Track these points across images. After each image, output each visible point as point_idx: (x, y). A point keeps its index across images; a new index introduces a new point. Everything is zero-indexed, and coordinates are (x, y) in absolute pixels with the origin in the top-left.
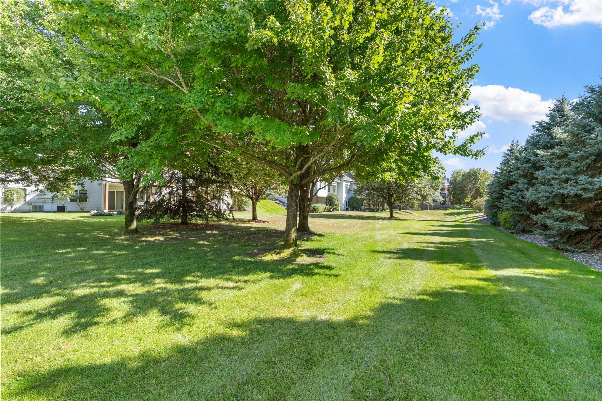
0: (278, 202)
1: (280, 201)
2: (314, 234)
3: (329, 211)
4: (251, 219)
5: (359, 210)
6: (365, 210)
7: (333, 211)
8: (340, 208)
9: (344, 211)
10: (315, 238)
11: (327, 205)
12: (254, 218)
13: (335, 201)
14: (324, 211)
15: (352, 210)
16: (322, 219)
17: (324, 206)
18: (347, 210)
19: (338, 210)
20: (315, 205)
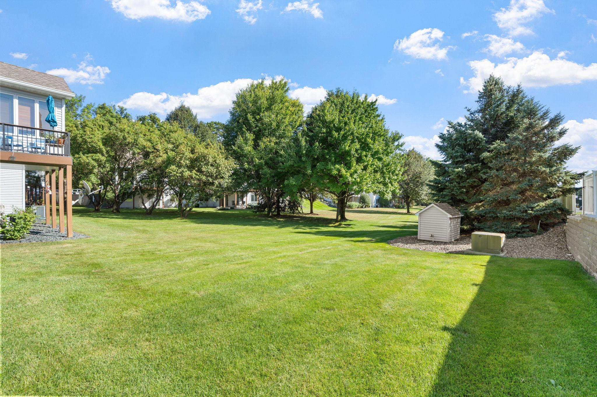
0: (322, 200)
1: (324, 200)
2: (348, 220)
3: (362, 207)
4: (310, 212)
5: (387, 207)
6: (392, 207)
7: (365, 207)
8: (371, 205)
9: (375, 207)
10: (348, 221)
11: (360, 203)
12: (312, 212)
13: (367, 200)
14: (358, 208)
15: (381, 207)
16: (355, 213)
17: (357, 204)
18: (377, 207)
19: (369, 207)
20: (351, 203)
